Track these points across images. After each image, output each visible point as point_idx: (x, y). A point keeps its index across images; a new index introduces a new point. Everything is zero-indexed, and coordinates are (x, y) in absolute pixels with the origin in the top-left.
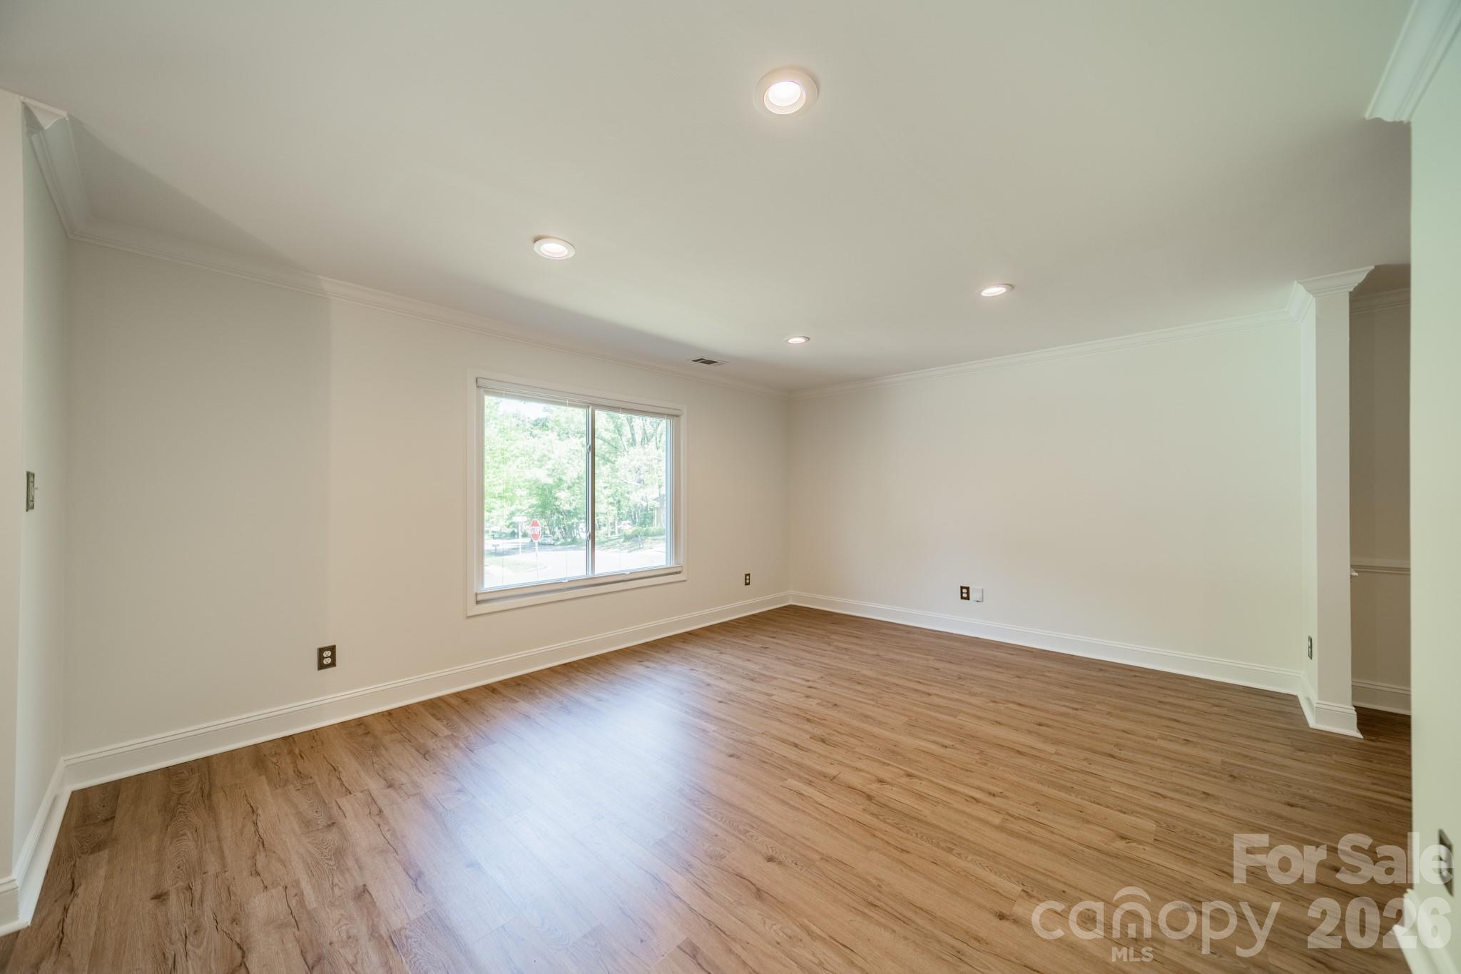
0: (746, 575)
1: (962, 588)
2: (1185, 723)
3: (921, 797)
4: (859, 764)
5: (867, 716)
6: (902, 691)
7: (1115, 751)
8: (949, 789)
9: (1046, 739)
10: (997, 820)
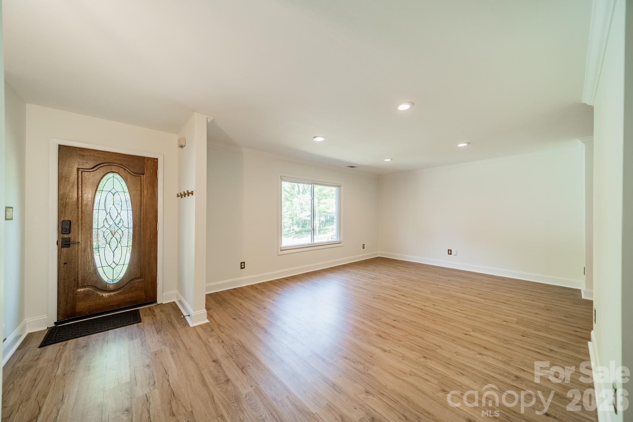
0: (363, 245)
1: (448, 250)
2: (533, 296)
3: (438, 310)
4: (417, 302)
5: (417, 290)
6: (428, 284)
7: (506, 302)
8: (448, 309)
9: (481, 298)
10: (464, 316)
